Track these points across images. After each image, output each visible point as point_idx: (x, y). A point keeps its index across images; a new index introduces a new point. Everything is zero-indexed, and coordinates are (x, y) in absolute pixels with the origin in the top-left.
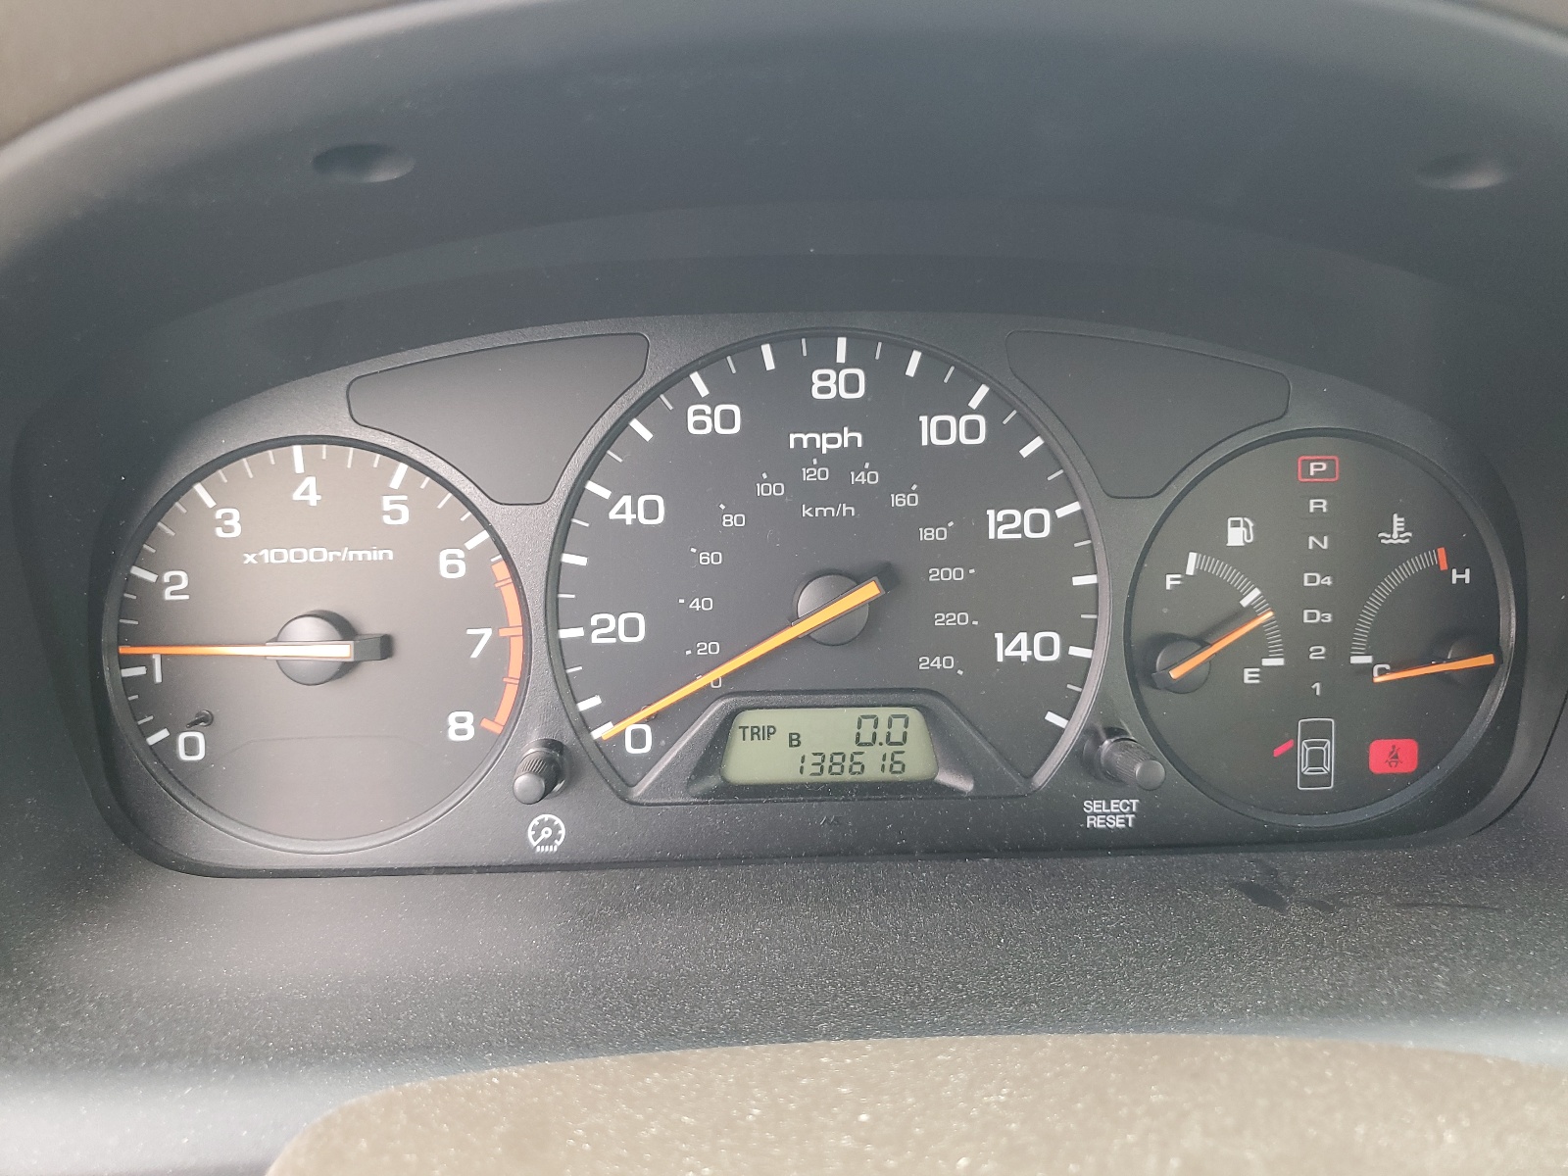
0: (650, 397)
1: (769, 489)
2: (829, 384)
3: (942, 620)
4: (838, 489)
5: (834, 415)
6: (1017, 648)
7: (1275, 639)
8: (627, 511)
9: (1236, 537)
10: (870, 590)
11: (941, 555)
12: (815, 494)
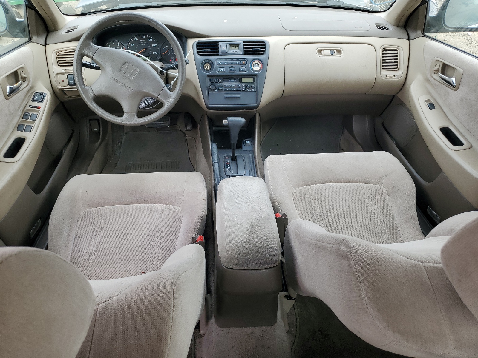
0: (132, 38)
1: (139, 43)
2: (142, 37)
3: (150, 51)
4: (143, 43)
5: (143, 39)
6: (155, 53)
7: (169, 52)
8: (131, 45)
9: (167, 46)
10: (145, 49)
11: (150, 47)
12: (142, 44)
